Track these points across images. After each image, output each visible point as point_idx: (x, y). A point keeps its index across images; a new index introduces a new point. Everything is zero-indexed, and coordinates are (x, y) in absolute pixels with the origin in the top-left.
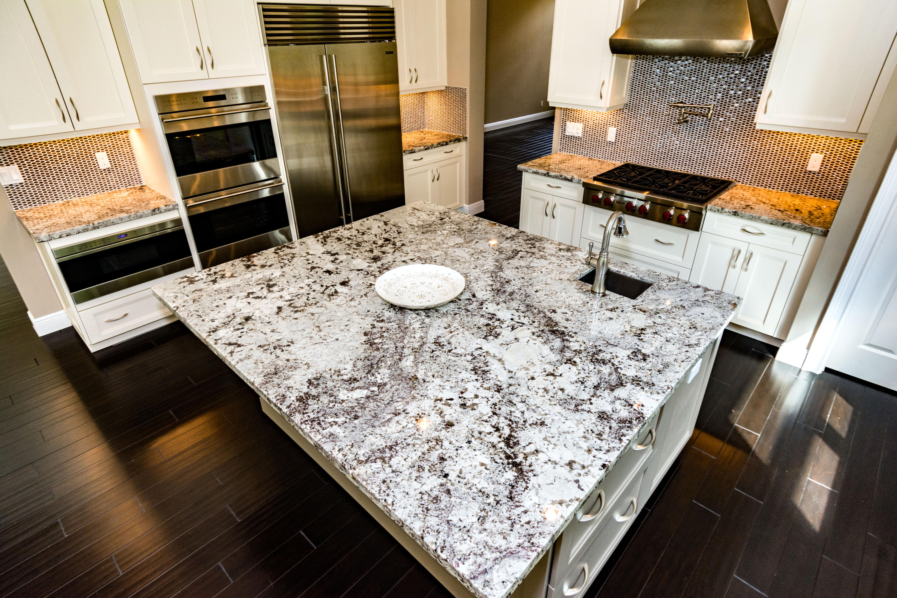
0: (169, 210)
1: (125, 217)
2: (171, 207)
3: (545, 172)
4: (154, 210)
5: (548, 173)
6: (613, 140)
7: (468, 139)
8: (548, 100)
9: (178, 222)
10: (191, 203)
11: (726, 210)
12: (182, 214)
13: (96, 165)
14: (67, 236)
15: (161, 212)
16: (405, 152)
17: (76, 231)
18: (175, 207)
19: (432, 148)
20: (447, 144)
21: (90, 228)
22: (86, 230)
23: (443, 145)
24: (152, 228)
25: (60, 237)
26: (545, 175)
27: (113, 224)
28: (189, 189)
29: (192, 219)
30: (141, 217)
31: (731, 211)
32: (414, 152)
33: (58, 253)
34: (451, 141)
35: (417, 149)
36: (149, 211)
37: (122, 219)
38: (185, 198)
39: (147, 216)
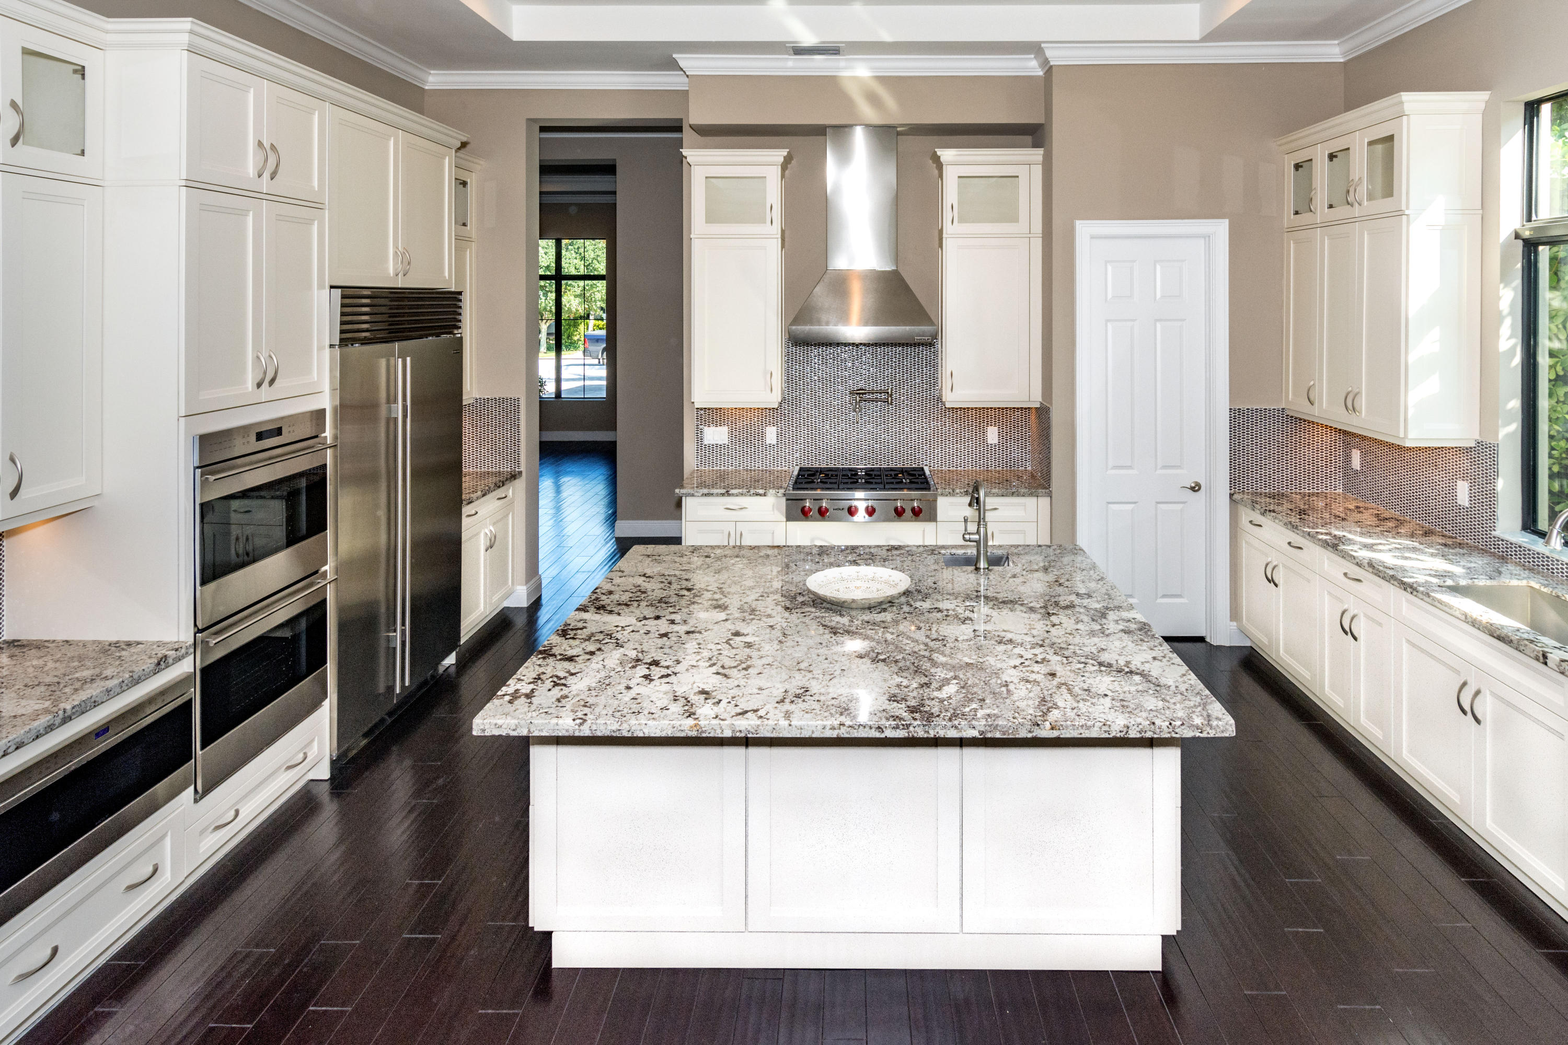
0: (179, 659)
1: (115, 686)
2: (183, 651)
3: (723, 491)
4: (158, 664)
5: (727, 492)
6: (774, 442)
7: (524, 474)
11: (958, 491)
14: (17, 748)
15: (167, 666)
16: (463, 502)
18: (189, 651)
20: (503, 484)
23: (499, 487)
26: (723, 495)
27: (96, 704)
30: (138, 681)
31: (962, 491)
32: (471, 502)
34: (507, 480)
35: (474, 496)
36: (152, 667)
37: (108, 691)
38: (202, 629)
39: (147, 677)
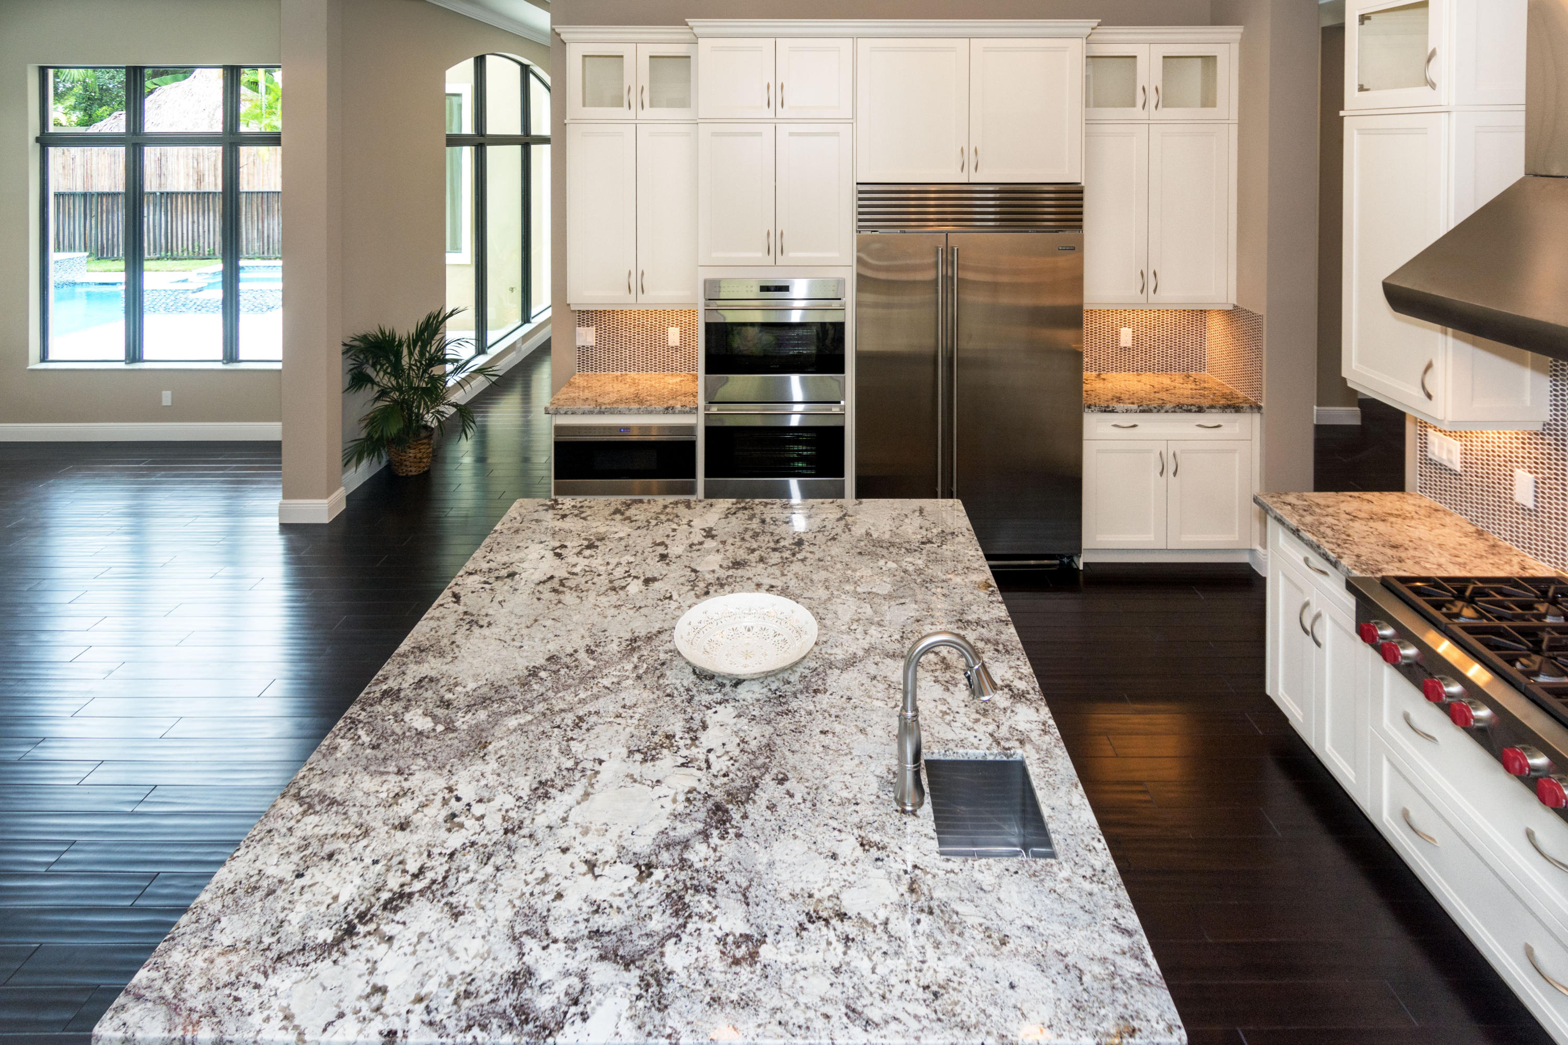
0: (684, 413)
1: (635, 409)
2: (687, 409)
4: (667, 409)
7: (1263, 410)
8: (1344, 375)
9: (691, 429)
10: (714, 409)
12: (698, 421)
13: (666, 340)
14: (572, 414)
15: (674, 413)
16: (1089, 407)
17: (581, 411)
18: (694, 410)
19: (1158, 411)
20: (1200, 410)
21: (596, 411)
22: (591, 413)
23: (1189, 411)
24: (662, 428)
25: (566, 413)
27: (620, 413)
28: (715, 391)
29: (709, 430)
30: (651, 412)
32: (1112, 411)
33: (559, 429)
34: (1212, 407)
35: (1119, 406)
36: (662, 408)
37: (630, 410)
38: (710, 402)
39: (658, 413)
